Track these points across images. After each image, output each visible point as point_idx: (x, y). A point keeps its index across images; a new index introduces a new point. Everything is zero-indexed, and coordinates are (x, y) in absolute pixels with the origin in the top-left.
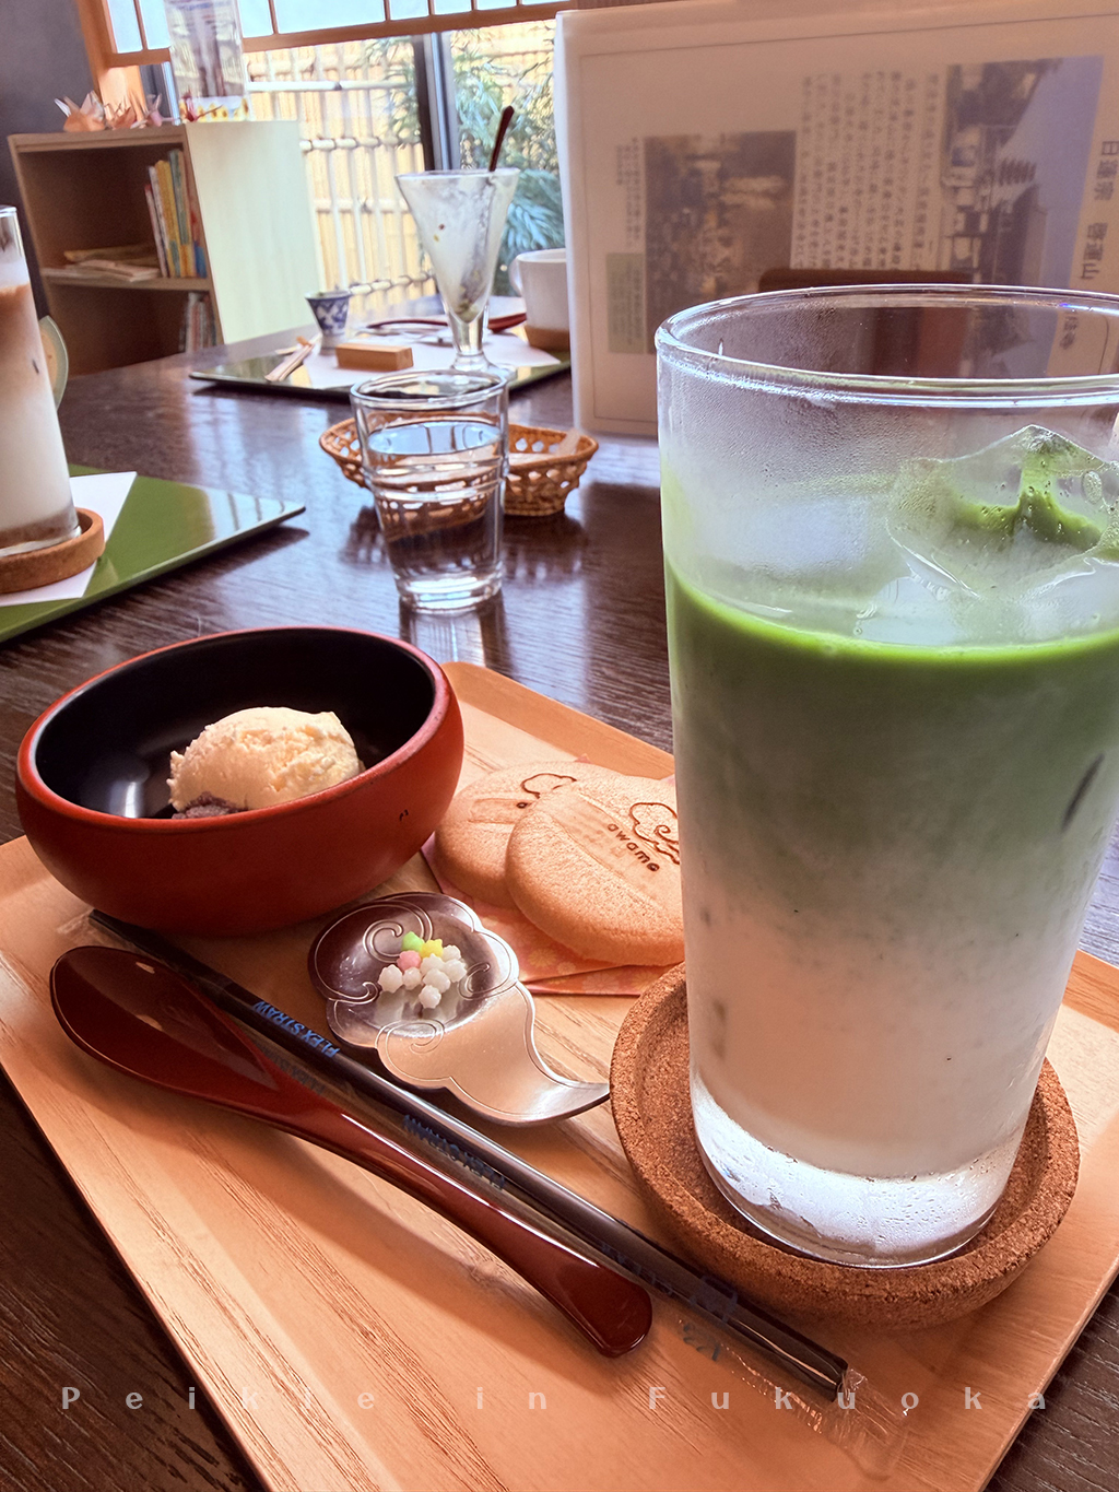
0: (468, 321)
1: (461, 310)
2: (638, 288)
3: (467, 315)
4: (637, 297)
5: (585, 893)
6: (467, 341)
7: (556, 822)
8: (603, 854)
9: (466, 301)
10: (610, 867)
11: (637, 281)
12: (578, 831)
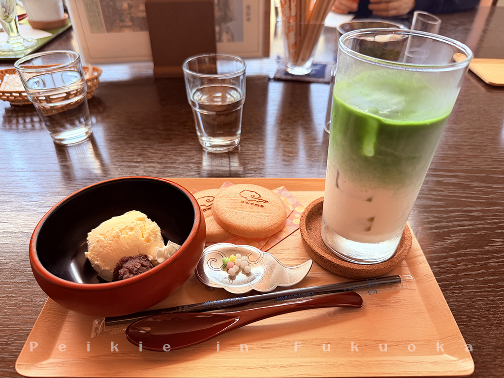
0: (10, 22)
1: (5, 18)
2: (98, 8)
3: (8, 20)
4: (98, 12)
5: (256, 221)
6: (12, 31)
7: (229, 208)
8: (249, 210)
9: (7, 14)
10: (254, 212)
11: (97, 6)
12: (237, 207)
